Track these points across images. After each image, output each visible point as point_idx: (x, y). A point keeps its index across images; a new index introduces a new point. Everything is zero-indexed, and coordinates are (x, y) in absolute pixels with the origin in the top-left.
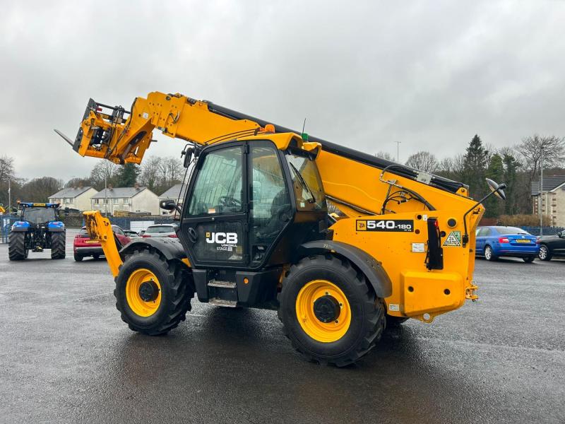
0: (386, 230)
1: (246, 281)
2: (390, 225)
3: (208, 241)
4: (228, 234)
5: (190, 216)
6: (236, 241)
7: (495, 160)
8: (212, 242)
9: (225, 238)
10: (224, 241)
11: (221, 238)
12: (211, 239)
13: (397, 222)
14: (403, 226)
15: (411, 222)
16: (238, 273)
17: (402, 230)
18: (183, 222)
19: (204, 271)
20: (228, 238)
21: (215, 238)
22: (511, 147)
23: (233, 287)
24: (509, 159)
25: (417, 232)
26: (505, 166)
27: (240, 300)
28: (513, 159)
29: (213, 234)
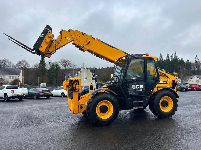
0: (161, 83)
1: (147, 99)
2: (162, 82)
3: (133, 88)
4: (140, 86)
5: (126, 80)
6: (143, 88)
7: (53, 65)
8: (135, 88)
9: (139, 87)
10: (139, 88)
11: (138, 87)
12: (134, 87)
13: (164, 81)
14: (165, 82)
15: (166, 81)
16: (144, 97)
17: (164, 83)
18: (124, 82)
19: (132, 98)
20: (140, 87)
21: (135, 87)
22: (57, 62)
23: (142, 102)
24: (57, 66)
25: (167, 84)
26: (55, 67)
27: (144, 106)
28: (58, 66)
29: (135, 86)
